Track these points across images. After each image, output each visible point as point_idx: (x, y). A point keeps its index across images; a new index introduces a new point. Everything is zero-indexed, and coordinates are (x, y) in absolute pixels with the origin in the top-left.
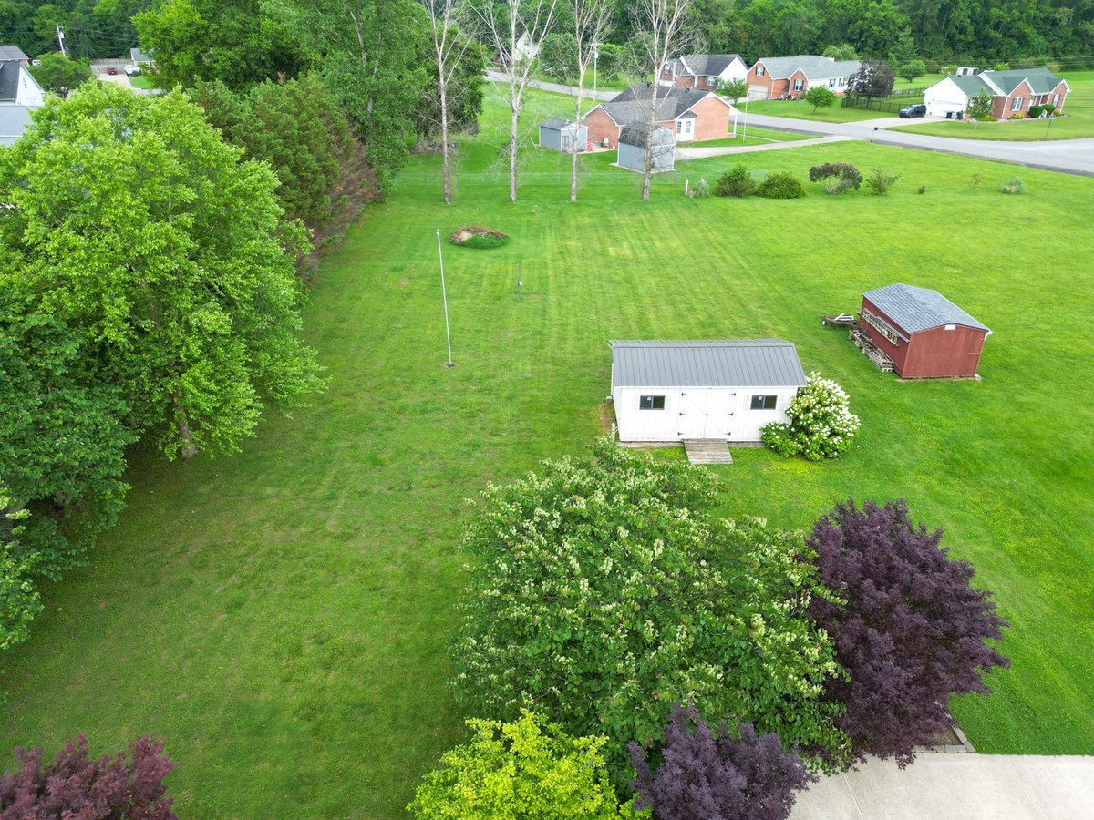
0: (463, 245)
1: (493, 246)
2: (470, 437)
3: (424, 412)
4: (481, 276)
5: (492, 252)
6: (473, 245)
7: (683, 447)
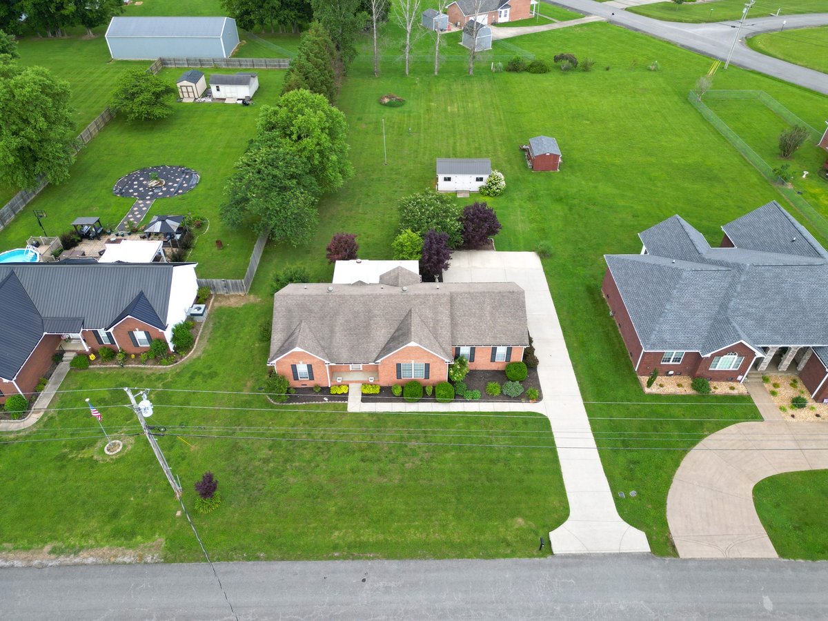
0: (385, 105)
1: (398, 106)
2: (394, 189)
3: (379, 180)
4: (394, 123)
5: (399, 109)
6: (390, 105)
7: (456, 192)
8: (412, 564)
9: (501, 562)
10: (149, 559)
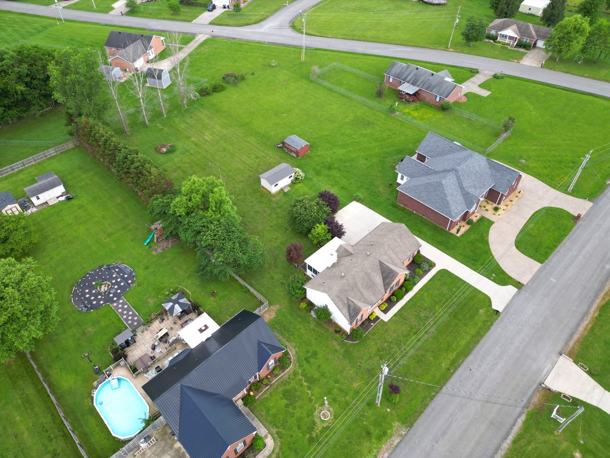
0: (166, 153)
1: (175, 150)
4: (189, 163)
7: (282, 189)
8: (475, 352)
9: (493, 328)
10: (403, 433)
